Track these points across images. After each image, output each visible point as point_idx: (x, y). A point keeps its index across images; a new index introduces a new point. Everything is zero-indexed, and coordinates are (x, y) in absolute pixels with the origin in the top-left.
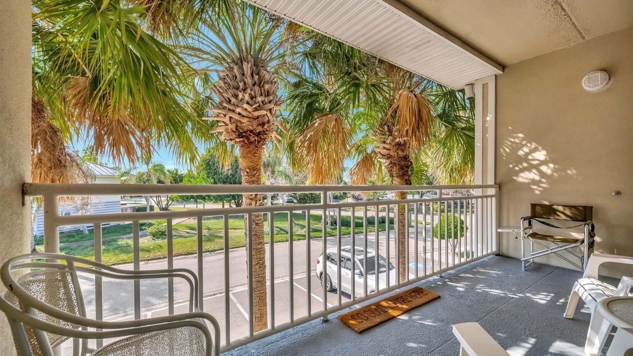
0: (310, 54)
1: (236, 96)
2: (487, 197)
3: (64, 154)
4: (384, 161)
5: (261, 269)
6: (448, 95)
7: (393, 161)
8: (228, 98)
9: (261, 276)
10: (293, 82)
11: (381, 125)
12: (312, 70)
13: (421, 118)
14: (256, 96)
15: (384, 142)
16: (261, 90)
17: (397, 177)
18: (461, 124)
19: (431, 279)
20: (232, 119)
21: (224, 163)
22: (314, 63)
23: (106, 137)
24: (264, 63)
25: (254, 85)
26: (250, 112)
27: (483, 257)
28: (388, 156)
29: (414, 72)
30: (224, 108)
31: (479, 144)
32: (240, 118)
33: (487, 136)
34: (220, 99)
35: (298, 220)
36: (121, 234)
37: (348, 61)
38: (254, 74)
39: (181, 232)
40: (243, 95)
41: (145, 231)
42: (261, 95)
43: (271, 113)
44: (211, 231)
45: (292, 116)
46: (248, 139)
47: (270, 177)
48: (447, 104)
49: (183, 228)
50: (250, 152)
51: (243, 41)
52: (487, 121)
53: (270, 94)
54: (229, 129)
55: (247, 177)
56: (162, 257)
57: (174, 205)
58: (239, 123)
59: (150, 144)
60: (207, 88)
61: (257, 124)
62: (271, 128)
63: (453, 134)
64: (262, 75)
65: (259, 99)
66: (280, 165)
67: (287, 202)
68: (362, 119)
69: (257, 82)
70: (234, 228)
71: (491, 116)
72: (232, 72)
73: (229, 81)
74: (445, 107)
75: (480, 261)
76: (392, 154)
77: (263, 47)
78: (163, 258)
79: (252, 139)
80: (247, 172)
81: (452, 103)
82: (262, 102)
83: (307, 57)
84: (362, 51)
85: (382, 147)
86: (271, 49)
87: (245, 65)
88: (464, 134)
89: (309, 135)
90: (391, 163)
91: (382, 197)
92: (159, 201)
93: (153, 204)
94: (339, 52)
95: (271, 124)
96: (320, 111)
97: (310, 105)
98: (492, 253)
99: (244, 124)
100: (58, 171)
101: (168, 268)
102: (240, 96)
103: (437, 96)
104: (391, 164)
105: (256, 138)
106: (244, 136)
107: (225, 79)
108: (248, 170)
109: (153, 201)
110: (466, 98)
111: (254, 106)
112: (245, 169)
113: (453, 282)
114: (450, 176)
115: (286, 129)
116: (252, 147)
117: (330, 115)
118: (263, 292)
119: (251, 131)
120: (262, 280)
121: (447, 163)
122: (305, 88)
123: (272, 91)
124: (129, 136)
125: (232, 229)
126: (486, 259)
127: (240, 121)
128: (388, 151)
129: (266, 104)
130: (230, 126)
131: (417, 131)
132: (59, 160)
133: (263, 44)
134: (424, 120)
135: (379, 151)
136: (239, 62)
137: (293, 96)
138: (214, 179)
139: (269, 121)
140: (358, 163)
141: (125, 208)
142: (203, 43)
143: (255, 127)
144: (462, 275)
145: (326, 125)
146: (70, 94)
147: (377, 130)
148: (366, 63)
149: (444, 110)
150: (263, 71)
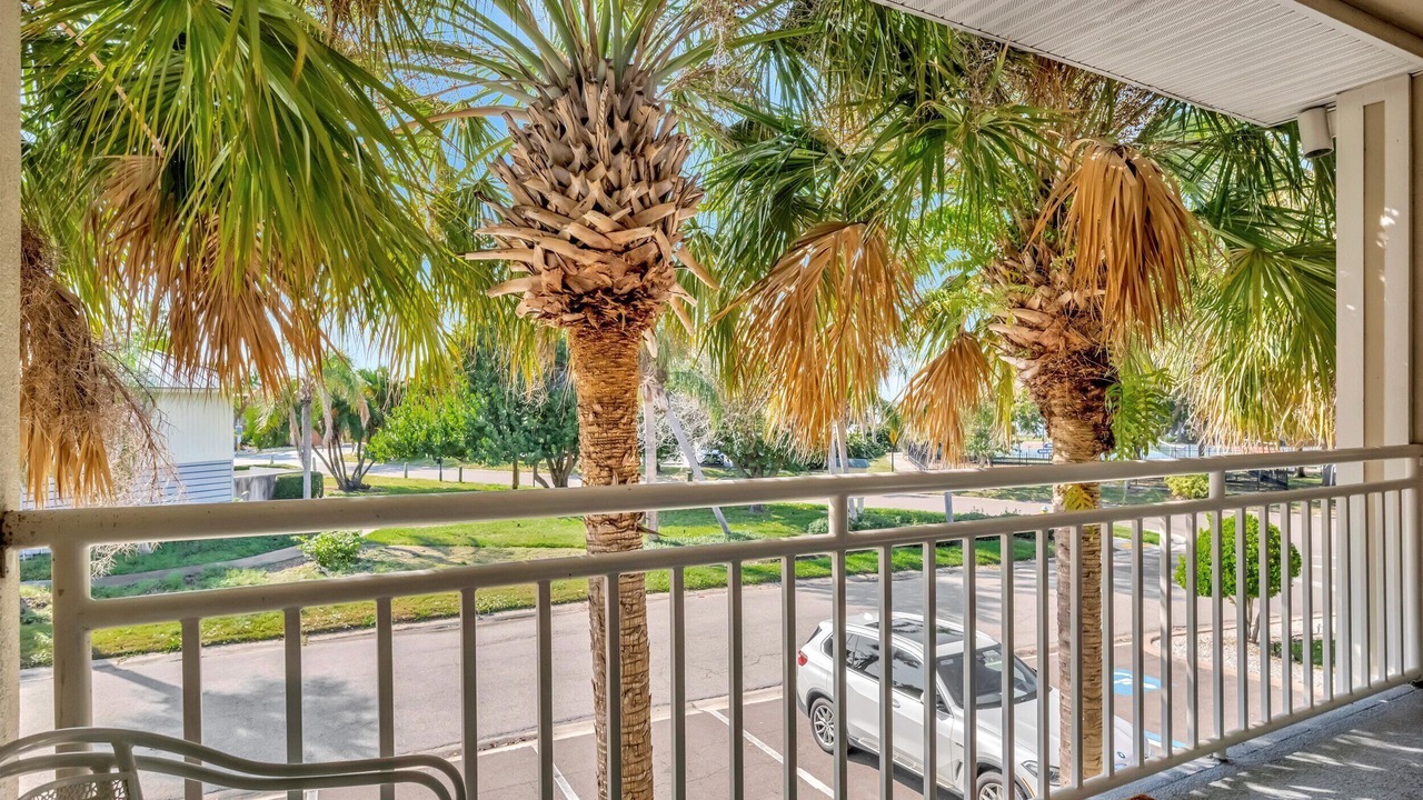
0: (783, 41)
1: (563, 188)
2: (1383, 488)
3: (91, 368)
4: (1022, 364)
5: (638, 708)
6: (1237, 143)
7: (1051, 366)
8: (541, 194)
9: (637, 728)
10: (729, 125)
11: (1014, 251)
12: (790, 87)
13: (1152, 242)
14: (623, 182)
15: (1022, 305)
16: (636, 163)
17: (1064, 416)
18: (1285, 236)
19: (1189, 768)
20: (551, 257)
21: (525, 371)
22: (796, 69)
23: (201, 318)
24: (645, 81)
25: (616, 150)
26: (603, 235)
27: (1371, 690)
28: (1036, 348)
29: (1120, 79)
30: (528, 223)
31: (1351, 307)
32: (576, 253)
33: (1383, 279)
34: (516, 196)
35: (738, 522)
36: (235, 556)
37: (905, 56)
38: (617, 119)
39: (398, 553)
40: (585, 185)
41: (299, 547)
42: (638, 180)
43: (665, 231)
44: (483, 552)
45: (728, 232)
46: (599, 313)
47: (654, 392)
48: (1235, 171)
49: (404, 539)
50: (603, 352)
51: (583, 18)
52: (1382, 229)
53: (662, 175)
54: (544, 284)
55: (595, 428)
56: (346, 625)
57: (377, 469)
58: (571, 266)
59: (319, 332)
60: (477, 158)
61: (624, 268)
62: (665, 275)
63: (1255, 269)
64: (641, 120)
65: (632, 193)
66: (683, 353)
67: (704, 464)
68: (948, 232)
69: (624, 142)
70: (548, 542)
71: (1395, 213)
72: (550, 116)
73: (544, 142)
74: (1227, 182)
75: (1360, 704)
76: (1048, 341)
77: (643, 32)
78: (348, 629)
79: (610, 312)
80: (595, 413)
81: (1254, 169)
82: (641, 199)
83: (775, 50)
84: (951, 26)
85: (1016, 321)
86: (666, 36)
87: (590, 93)
88: (1297, 269)
89: (782, 295)
90: (1044, 370)
91: (1006, 452)
92: (336, 459)
93: (322, 469)
94: (879, 33)
95: (667, 264)
96: (815, 210)
97: (783, 196)
98: (1403, 679)
99: (587, 270)
100: (77, 417)
101: (381, 754)
102: (576, 185)
103: (1198, 145)
104: (1045, 373)
105: (624, 312)
106: (587, 305)
107: (529, 135)
108: (597, 408)
109: (318, 460)
110: (1300, 151)
111: (616, 217)
112: (590, 404)
113: (1267, 782)
114: (1243, 399)
115: (709, 273)
116: (610, 337)
117: (847, 229)
118: (643, 780)
119: (608, 291)
120: (640, 741)
121: (1232, 358)
122: (770, 146)
123: (669, 167)
124: (262, 313)
125: (543, 545)
126: (1381, 699)
127: (575, 262)
128: (1036, 333)
129: (652, 204)
130: (545, 278)
131: (1138, 282)
132: (78, 387)
133: (642, 25)
134: (1164, 249)
135: (1002, 331)
136: (572, 82)
137: (731, 172)
138: (489, 395)
139: (659, 257)
140: (935, 364)
141: (247, 480)
142: (465, 30)
143: (619, 277)
144: (1298, 757)
145: (836, 260)
146: (109, 205)
147: (997, 266)
148: (965, 64)
149: (1225, 193)
150: (642, 109)
